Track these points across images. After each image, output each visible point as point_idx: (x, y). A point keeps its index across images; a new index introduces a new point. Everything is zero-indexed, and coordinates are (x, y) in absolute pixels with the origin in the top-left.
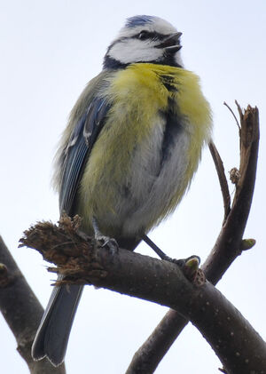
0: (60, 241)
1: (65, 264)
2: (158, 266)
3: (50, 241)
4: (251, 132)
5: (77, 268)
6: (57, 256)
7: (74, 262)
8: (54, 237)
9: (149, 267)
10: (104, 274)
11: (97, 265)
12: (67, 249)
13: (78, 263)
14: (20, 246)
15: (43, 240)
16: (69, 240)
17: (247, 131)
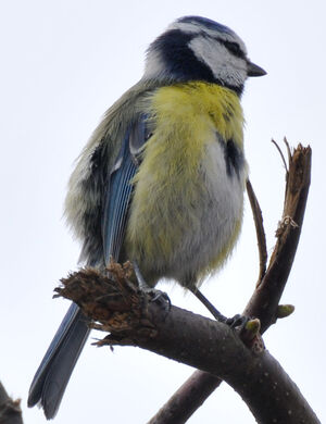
0: (104, 292)
1: (108, 319)
2: (213, 328)
3: (92, 291)
4: (301, 176)
5: (125, 325)
6: (99, 310)
7: (120, 317)
8: (97, 287)
9: (204, 328)
10: (154, 333)
11: (146, 322)
12: (112, 302)
13: (126, 318)
14: (55, 296)
15: (83, 289)
16: (115, 291)
17: (295, 175)
